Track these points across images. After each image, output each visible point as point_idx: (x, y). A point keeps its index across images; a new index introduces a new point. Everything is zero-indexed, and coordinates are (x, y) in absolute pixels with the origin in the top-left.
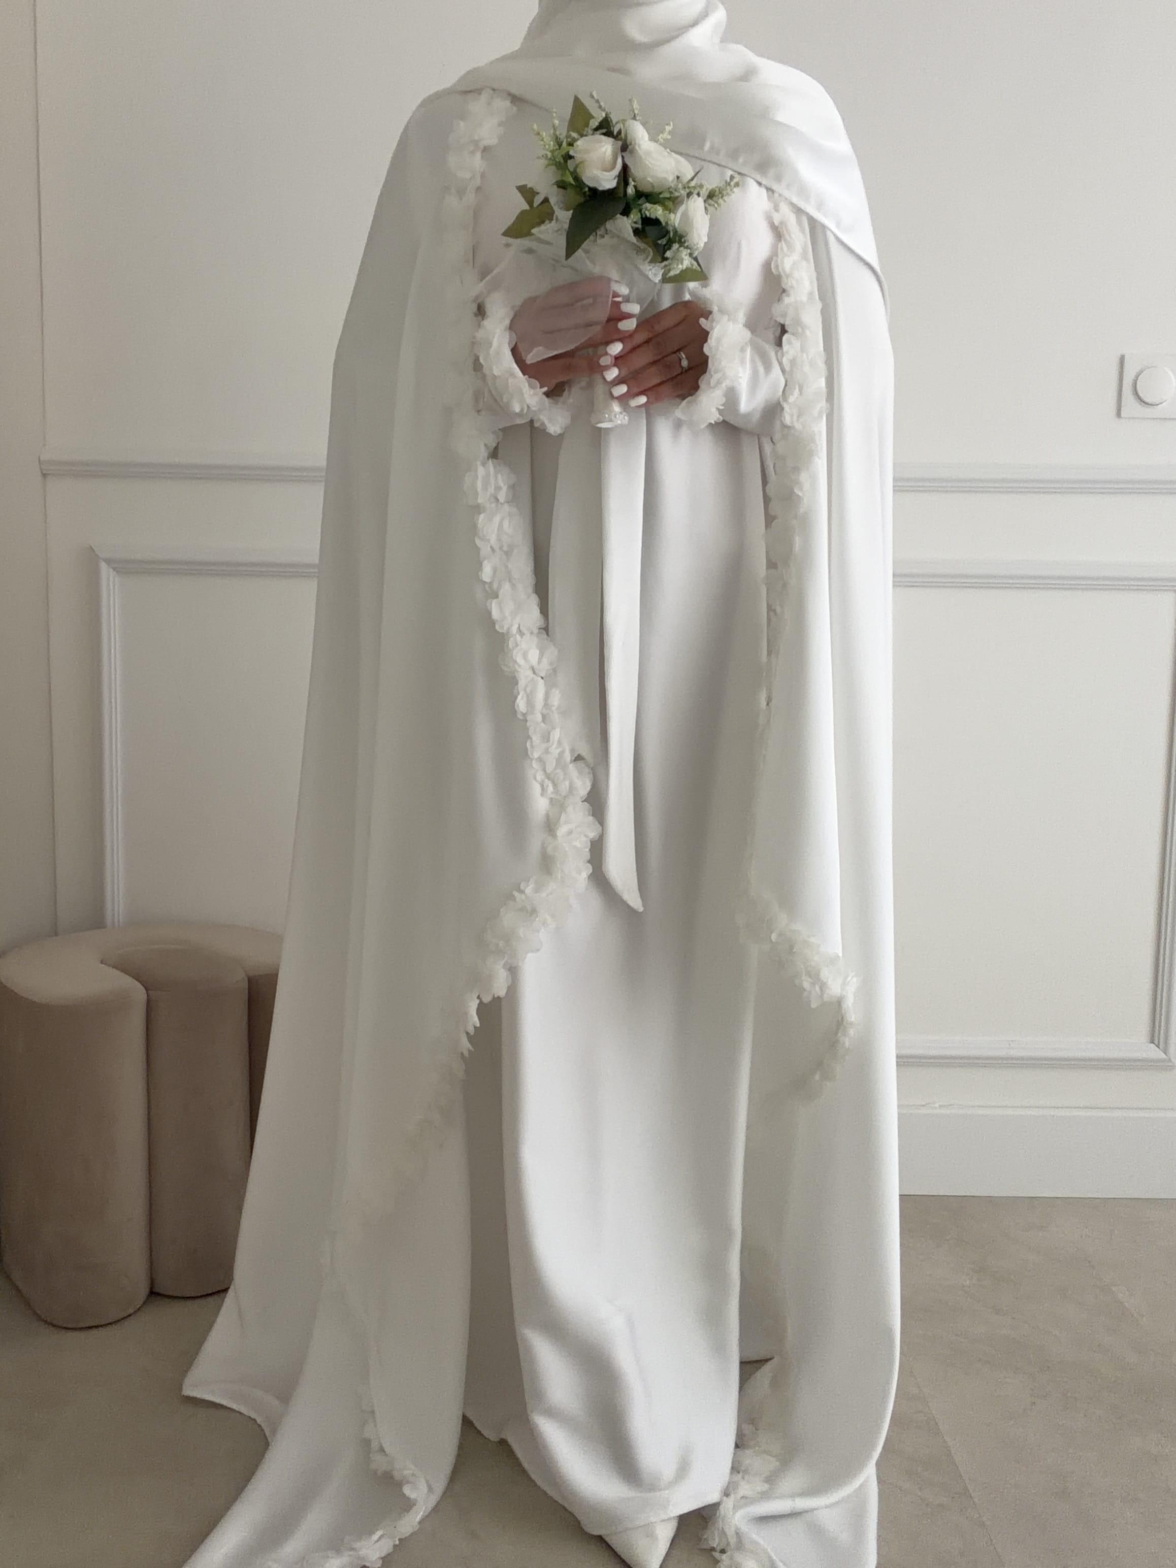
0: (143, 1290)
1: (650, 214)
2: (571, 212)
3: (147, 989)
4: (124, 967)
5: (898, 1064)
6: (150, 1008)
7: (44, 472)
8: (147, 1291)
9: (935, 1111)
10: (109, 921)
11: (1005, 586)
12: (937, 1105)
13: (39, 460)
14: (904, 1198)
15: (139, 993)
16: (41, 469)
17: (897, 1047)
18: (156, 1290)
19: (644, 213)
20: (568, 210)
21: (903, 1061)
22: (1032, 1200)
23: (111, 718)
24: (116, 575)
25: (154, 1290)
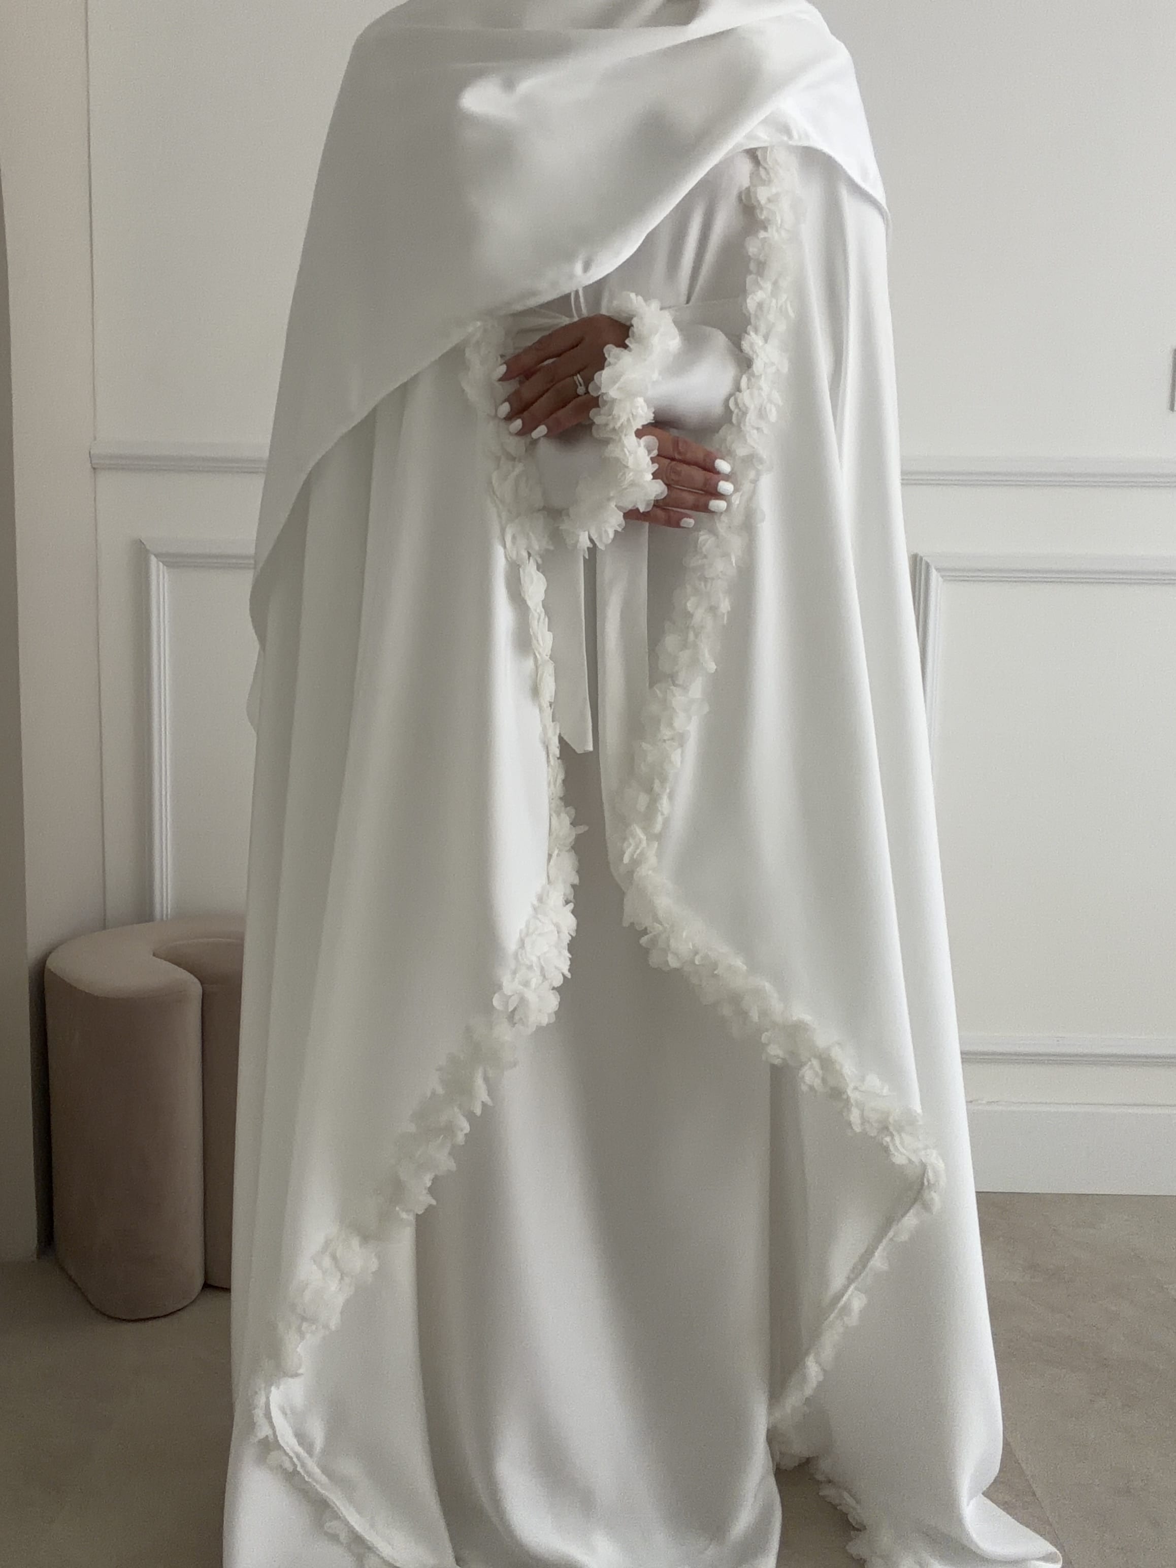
0: (199, 1281)
3: (202, 984)
4: (178, 960)
6: (205, 998)
7: (94, 466)
8: (203, 1282)
10: (157, 915)
13: (90, 453)
15: (195, 988)
16: (92, 464)
18: (210, 1282)
24: (165, 567)
25: (209, 1282)
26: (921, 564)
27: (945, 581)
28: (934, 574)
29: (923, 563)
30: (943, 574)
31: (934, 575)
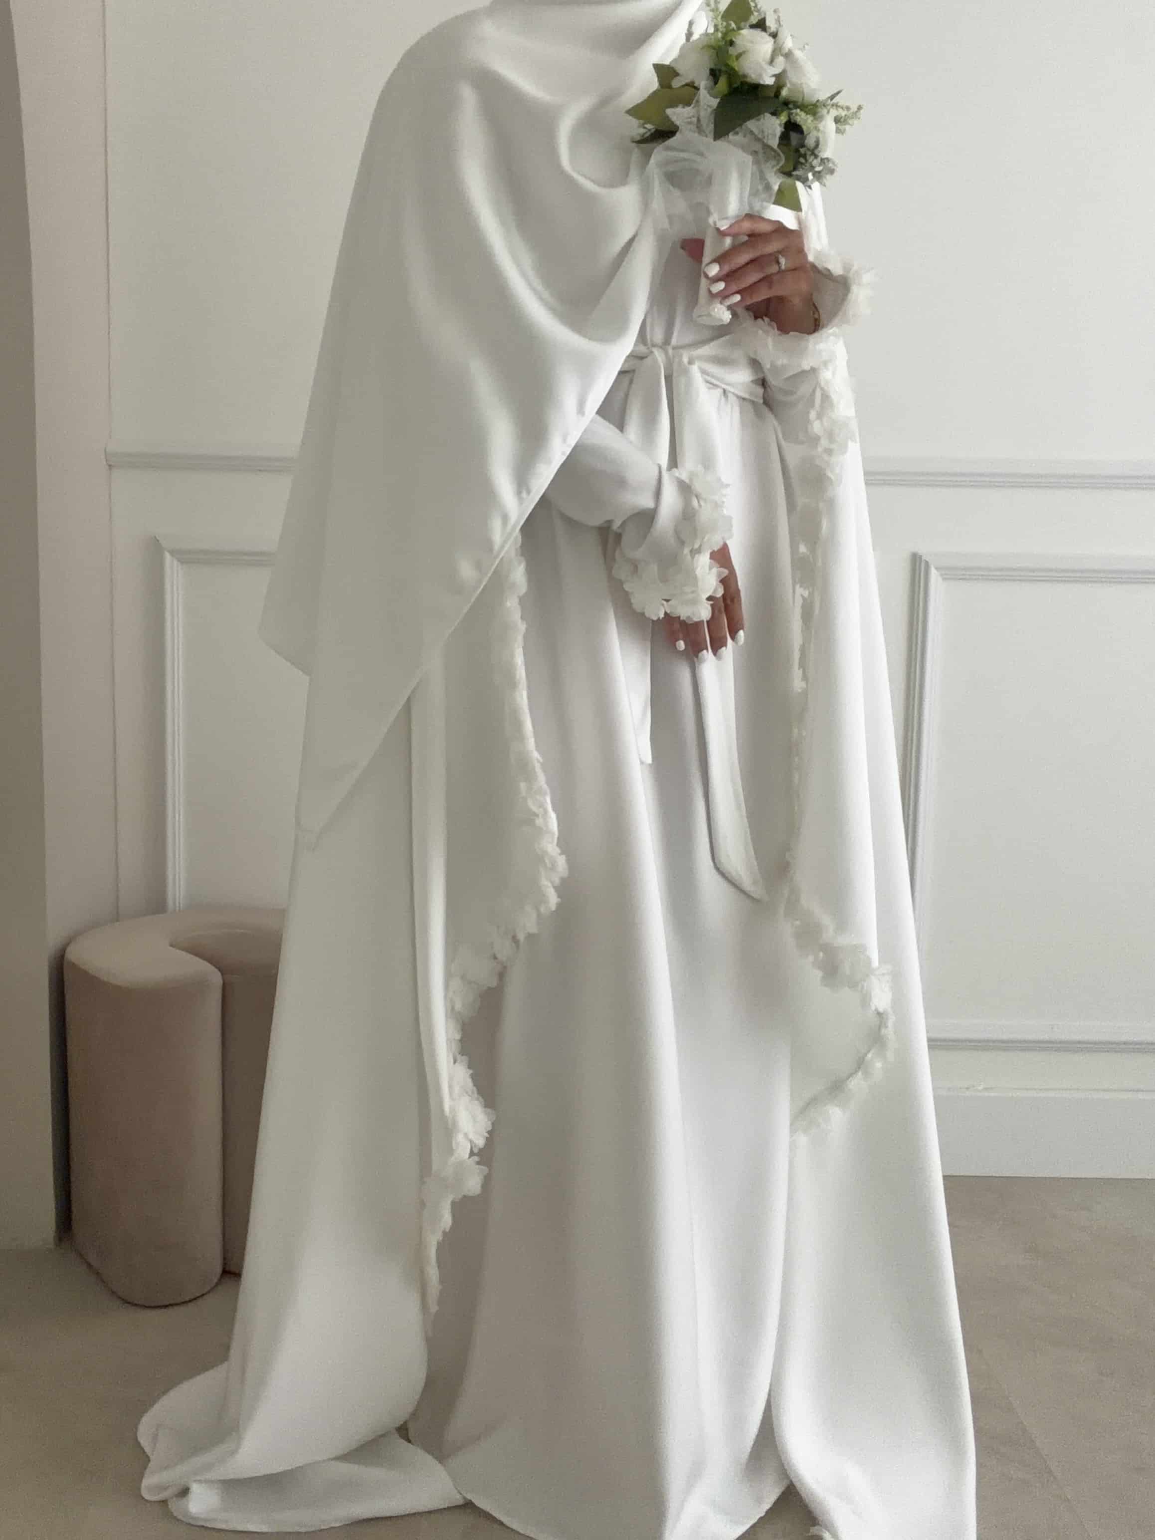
0: (219, 1270)
1: (800, 120)
2: (718, 100)
3: (222, 974)
4: (195, 951)
5: (930, 1047)
7: (110, 463)
8: (221, 1270)
9: (979, 1094)
10: (170, 906)
11: (1067, 579)
13: (105, 451)
14: (948, 1179)
15: (216, 978)
16: (107, 462)
17: (927, 1032)
18: (229, 1269)
19: (794, 120)
20: (715, 97)
21: (934, 1044)
24: (180, 564)
25: (227, 1269)
26: (919, 563)
27: (944, 579)
29: (921, 561)
30: (942, 572)
31: (934, 573)
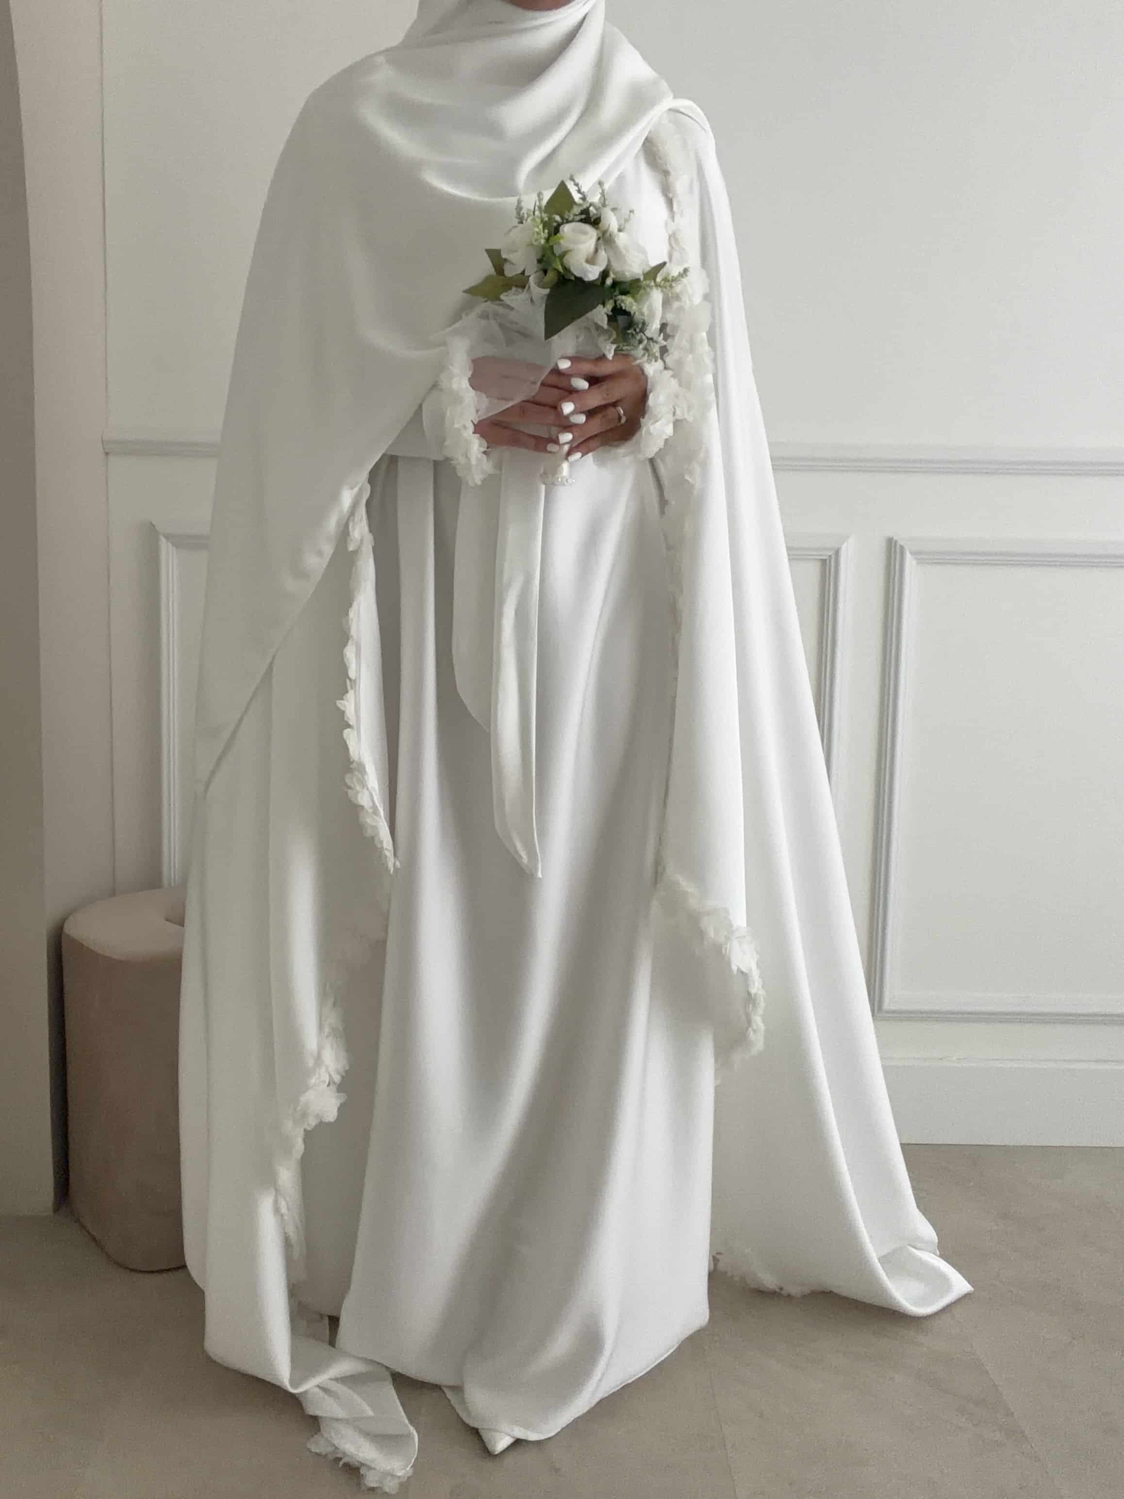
1: (625, 307)
2: (548, 292)
7: (106, 451)
9: (953, 1064)
10: (165, 881)
12: (954, 1059)
13: (102, 439)
16: (104, 449)
19: (620, 305)
20: (545, 287)
22: (1045, 1150)
23: (169, 702)
24: (174, 548)
26: (895, 548)
27: (919, 563)
28: (908, 556)
29: (898, 546)
30: (919, 557)
